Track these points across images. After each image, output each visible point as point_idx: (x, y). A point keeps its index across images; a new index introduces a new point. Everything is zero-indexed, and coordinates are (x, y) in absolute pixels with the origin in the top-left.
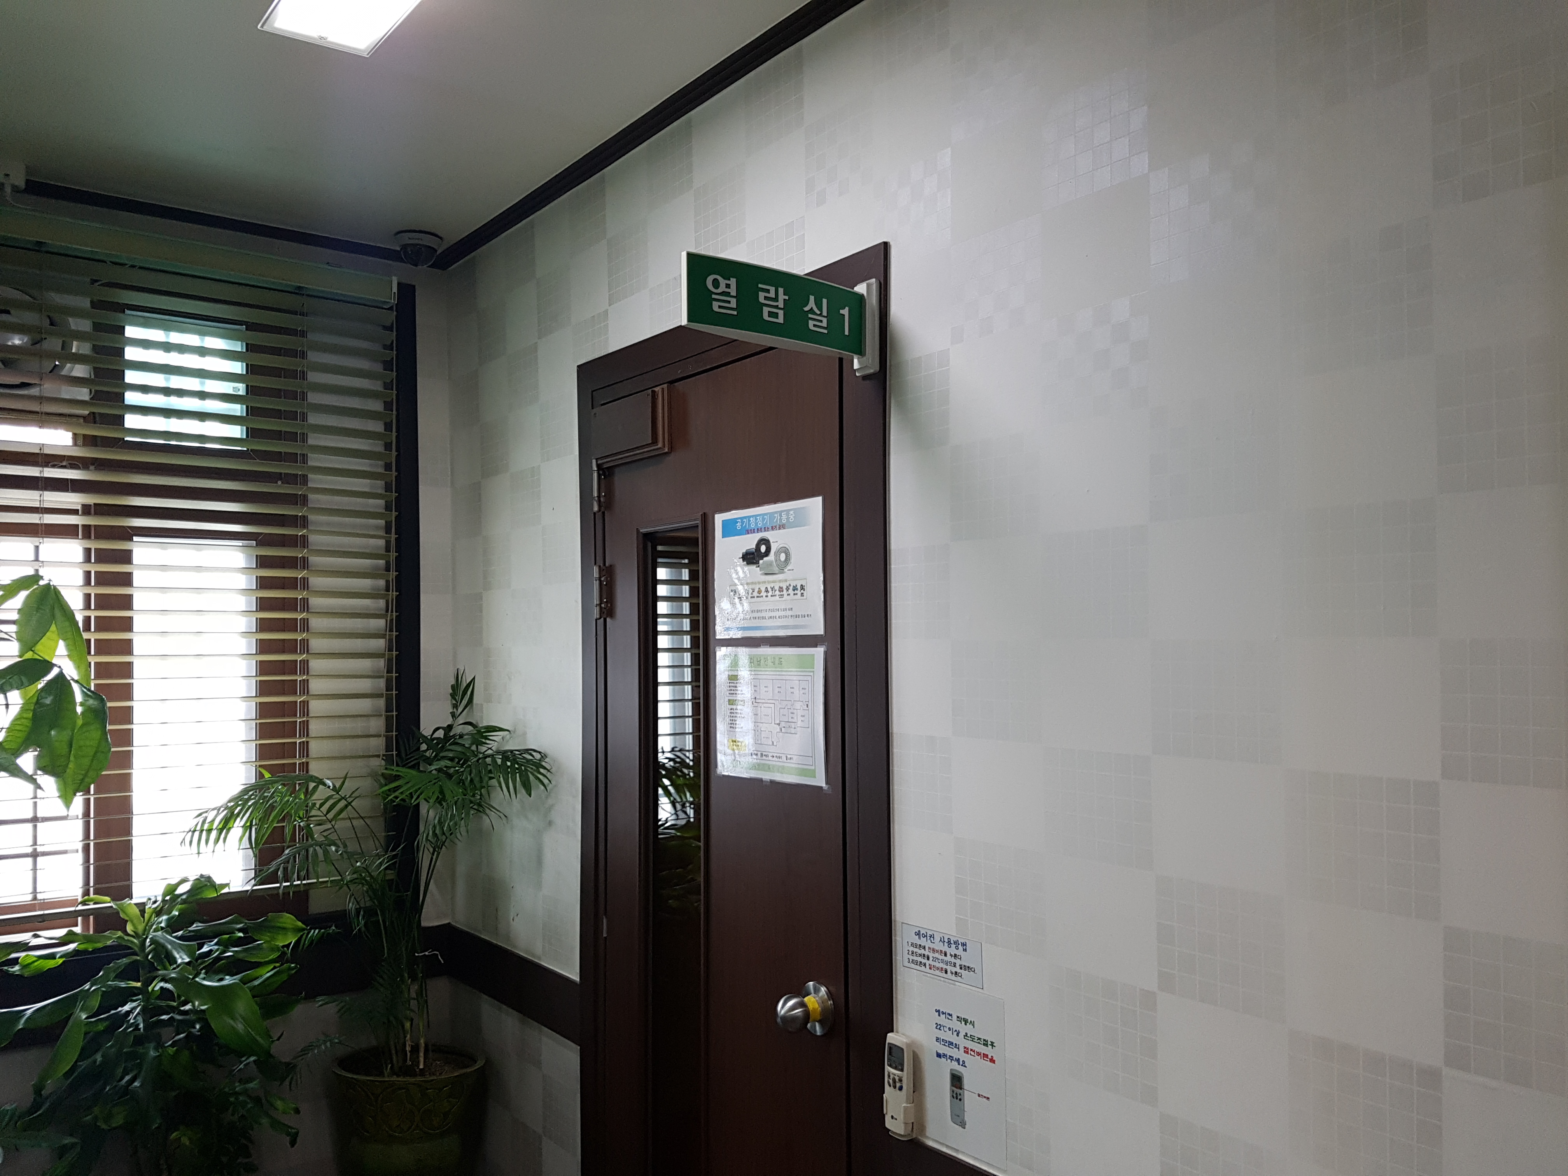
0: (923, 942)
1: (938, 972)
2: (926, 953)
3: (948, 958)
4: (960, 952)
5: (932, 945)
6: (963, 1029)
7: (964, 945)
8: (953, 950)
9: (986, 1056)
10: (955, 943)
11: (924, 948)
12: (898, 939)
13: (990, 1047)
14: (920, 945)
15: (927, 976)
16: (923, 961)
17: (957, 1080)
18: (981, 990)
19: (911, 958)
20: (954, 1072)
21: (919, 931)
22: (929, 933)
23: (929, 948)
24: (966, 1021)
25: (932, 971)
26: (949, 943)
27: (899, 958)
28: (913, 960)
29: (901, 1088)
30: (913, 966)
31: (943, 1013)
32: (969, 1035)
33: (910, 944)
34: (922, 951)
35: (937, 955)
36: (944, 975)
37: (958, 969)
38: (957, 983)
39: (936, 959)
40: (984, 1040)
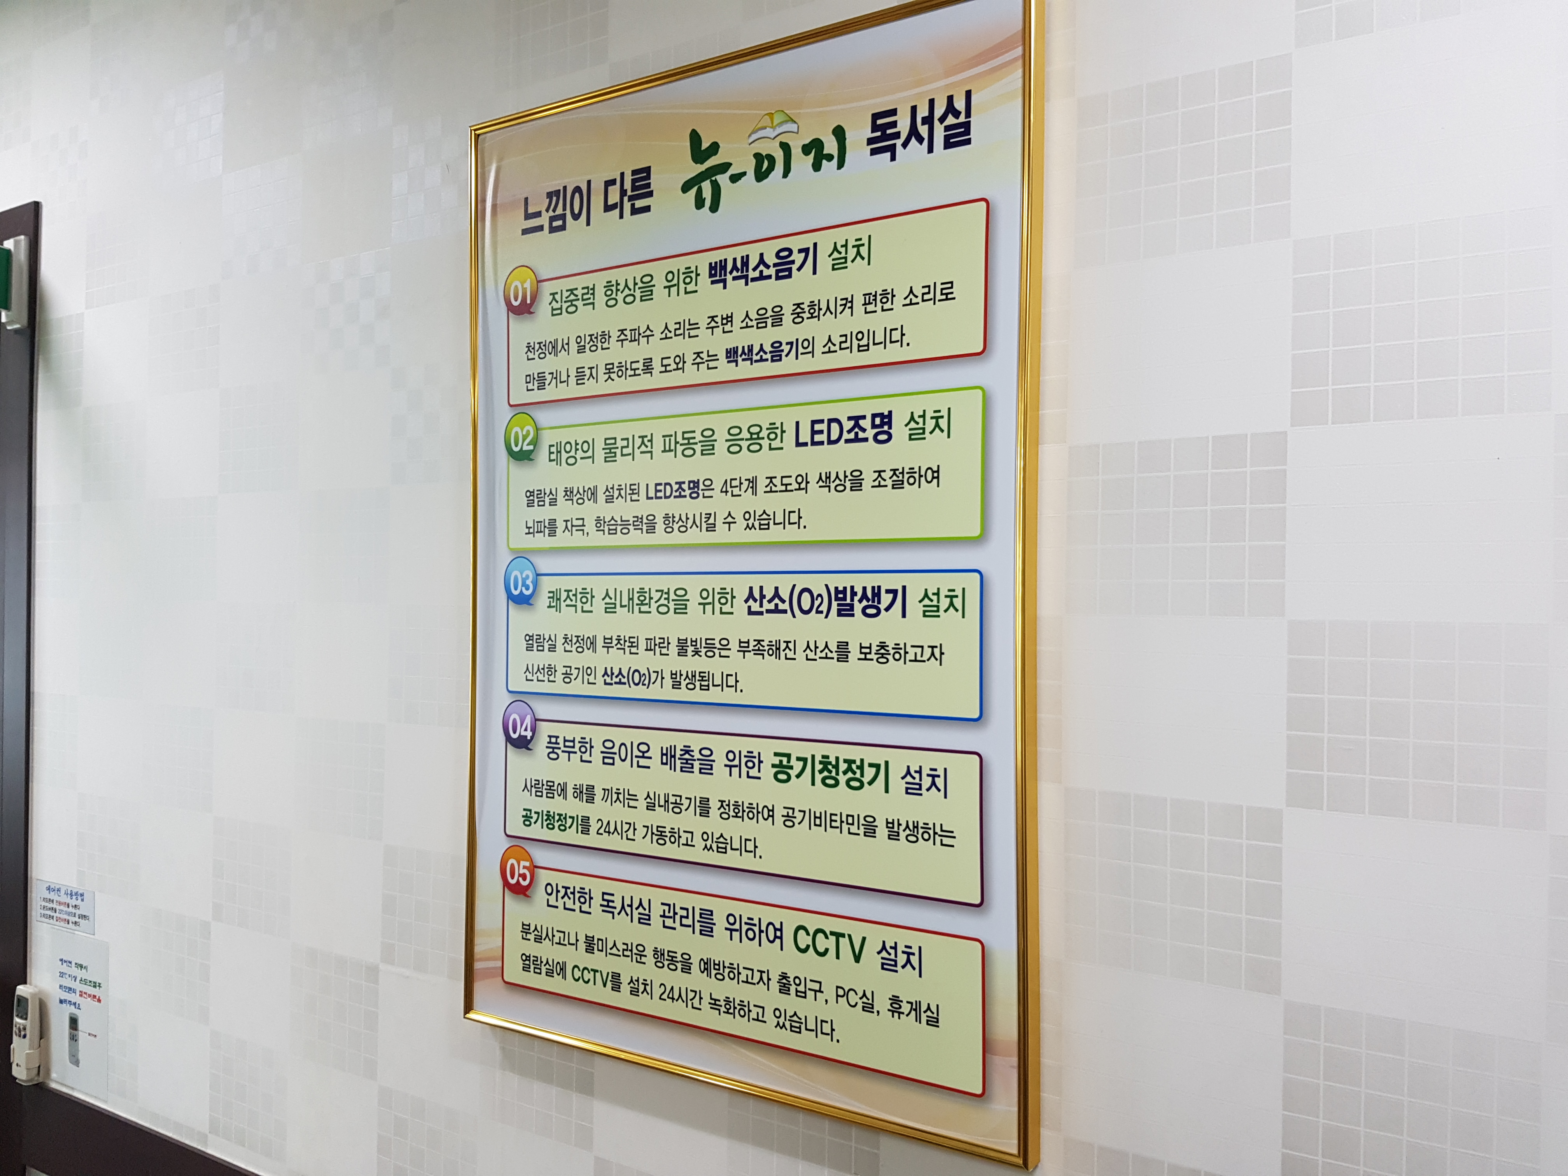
0: (52, 896)
1: (62, 924)
2: (54, 906)
3: (71, 909)
4: (79, 902)
5: (59, 899)
6: (81, 974)
7: (82, 895)
8: (73, 902)
9: (95, 997)
10: (76, 894)
11: (53, 901)
12: (34, 895)
13: (98, 988)
14: (50, 899)
15: (54, 928)
16: (52, 914)
17: (74, 1022)
18: (92, 936)
19: (43, 912)
20: (73, 1016)
21: (49, 886)
22: (57, 887)
23: (57, 901)
24: (81, 966)
25: (58, 923)
26: (71, 895)
27: (34, 913)
28: (44, 914)
29: (25, 1036)
30: (43, 919)
31: (65, 962)
32: (83, 980)
33: (42, 899)
34: (50, 905)
35: (62, 907)
36: (66, 925)
37: (77, 919)
38: (76, 932)
39: (61, 911)
40: (94, 982)
